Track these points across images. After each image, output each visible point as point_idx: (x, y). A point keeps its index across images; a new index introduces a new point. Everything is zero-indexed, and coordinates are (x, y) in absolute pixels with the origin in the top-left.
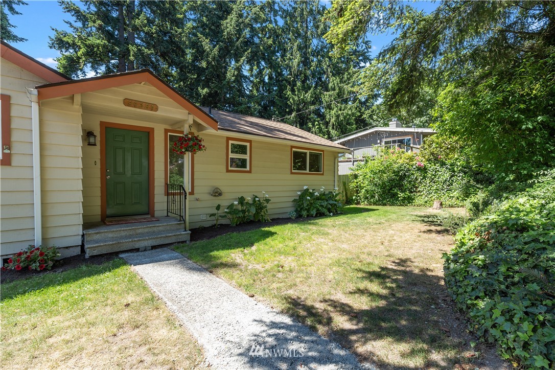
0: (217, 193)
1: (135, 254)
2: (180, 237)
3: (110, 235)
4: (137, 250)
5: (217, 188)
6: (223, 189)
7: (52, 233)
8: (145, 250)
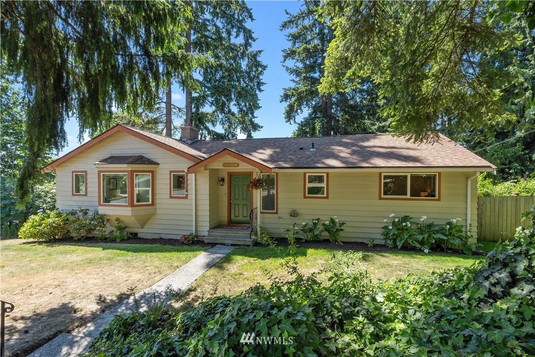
0: (294, 214)
1: (223, 246)
2: (246, 242)
3: (217, 234)
4: (224, 244)
5: (294, 211)
6: (300, 211)
7: (199, 229)
8: (228, 245)
